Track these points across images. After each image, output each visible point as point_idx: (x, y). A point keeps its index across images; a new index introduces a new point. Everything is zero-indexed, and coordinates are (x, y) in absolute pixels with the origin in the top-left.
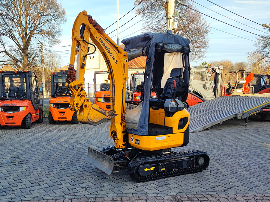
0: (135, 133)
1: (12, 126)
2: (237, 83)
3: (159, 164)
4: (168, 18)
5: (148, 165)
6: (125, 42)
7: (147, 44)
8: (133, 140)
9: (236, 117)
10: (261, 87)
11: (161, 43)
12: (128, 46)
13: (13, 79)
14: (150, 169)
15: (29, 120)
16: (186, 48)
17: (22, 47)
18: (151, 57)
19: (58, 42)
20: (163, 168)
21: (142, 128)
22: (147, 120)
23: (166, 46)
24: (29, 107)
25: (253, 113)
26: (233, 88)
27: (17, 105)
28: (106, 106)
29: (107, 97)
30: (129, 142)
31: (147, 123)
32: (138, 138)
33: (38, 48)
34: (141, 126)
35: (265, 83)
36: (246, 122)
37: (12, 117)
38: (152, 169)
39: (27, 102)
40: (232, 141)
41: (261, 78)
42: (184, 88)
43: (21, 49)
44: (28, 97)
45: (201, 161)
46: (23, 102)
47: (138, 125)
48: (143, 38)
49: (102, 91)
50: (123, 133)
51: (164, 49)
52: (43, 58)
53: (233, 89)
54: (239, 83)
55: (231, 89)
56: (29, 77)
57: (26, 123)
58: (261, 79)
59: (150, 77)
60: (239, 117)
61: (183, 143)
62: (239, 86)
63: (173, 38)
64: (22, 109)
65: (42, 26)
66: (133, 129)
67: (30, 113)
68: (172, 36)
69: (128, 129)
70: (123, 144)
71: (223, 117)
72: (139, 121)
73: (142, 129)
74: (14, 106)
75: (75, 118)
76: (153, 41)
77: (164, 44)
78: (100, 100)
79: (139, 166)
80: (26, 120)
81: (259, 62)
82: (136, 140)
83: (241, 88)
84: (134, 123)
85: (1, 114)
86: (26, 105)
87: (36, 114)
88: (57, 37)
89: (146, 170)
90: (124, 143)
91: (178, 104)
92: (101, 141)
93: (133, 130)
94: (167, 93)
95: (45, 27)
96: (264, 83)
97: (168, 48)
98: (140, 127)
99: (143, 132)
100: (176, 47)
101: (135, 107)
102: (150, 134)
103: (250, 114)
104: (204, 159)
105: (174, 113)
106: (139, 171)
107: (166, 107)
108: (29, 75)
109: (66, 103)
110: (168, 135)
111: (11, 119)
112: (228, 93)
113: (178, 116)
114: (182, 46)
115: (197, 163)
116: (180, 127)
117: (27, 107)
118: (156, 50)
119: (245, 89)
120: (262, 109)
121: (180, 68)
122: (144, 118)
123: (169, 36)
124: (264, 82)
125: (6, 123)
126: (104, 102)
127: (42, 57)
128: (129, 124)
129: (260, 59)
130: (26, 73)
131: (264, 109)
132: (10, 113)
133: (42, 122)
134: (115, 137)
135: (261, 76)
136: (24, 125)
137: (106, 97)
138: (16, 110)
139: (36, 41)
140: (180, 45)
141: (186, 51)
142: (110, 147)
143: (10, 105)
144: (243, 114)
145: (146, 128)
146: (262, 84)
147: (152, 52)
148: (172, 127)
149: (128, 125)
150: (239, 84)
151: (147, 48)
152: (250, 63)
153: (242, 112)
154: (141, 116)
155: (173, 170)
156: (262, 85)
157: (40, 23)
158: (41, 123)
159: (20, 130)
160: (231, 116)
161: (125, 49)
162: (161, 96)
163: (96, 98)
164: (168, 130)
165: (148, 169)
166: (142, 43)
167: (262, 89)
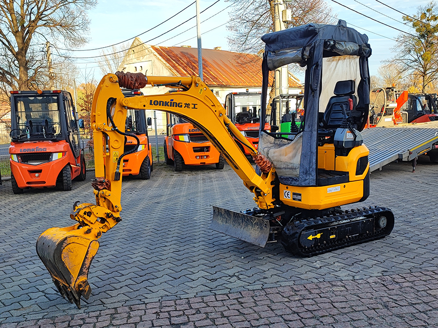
0: (295, 183)
1: (39, 187)
2: (385, 107)
3: (328, 229)
4: (276, 3)
5: (313, 231)
6: (270, 38)
7: (310, 42)
8: (288, 194)
9: (400, 158)
10: (417, 114)
11: (331, 40)
12: (272, 45)
13: (31, 105)
14: (316, 236)
15: (68, 176)
16: (366, 48)
17: (16, 50)
18: (318, 63)
19: (83, 41)
20: (332, 234)
21: (306, 174)
22: (314, 161)
23: (337, 46)
24: (67, 153)
25: (423, 152)
26: (380, 115)
27: (48, 151)
28: (193, 148)
29: (195, 132)
30: (280, 199)
31: (314, 166)
32: (297, 190)
33: (42, 51)
34: (303, 172)
35: (422, 107)
36: (413, 166)
37: (40, 171)
38: (318, 236)
39: (63, 146)
40: (408, 193)
41: (417, 98)
42: (360, 110)
43: (15, 54)
44: (64, 136)
45: (383, 222)
46: (57, 144)
47: (298, 170)
48: (304, 32)
49: (182, 123)
50: (271, 184)
51: (334, 51)
52: (51, 71)
53: (379, 117)
54: (387, 107)
55: (377, 117)
56: (63, 101)
57: (64, 181)
58: (416, 101)
59: (316, 93)
60: (405, 159)
61: (362, 196)
62: (388, 112)
63: (347, 34)
64: (56, 157)
65: (51, 13)
66: (291, 178)
67: (69, 164)
68: (345, 29)
69: (282, 179)
70: (272, 203)
71: (383, 160)
72: (301, 165)
73: (306, 176)
74: (43, 151)
75: (145, 170)
76: (321, 38)
77: (334, 42)
78: (181, 138)
79: (301, 232)
80: (64, 175)
81: (399, 75)
82: (294, 194)
83: (390, 114)
84: (291, 168)
85: (18, 167)
86: (63, 150)
87: (76, 166)
88: (80, 33)
89: (311, 238)
90: (273, 201)
91: (356, 136)
92: (209, 204)
93: (291, 180)
94: (330, 119)
95: (57, 15)
96: (420, 107)
97: (340, 48)
98: (302, 174)
99: (307, 181)
100: (352, 47)
101: (287, 143)
102: (319, 184)
103: (419, 153)
104: (387, 218)
105: (349, 150)
106: (301, 240)
107: (338, 141)
108: (64, 98)
109: (129, 144)
110: (343, 184)
111: (37, 175)
112: (372, 123)
113: (355, 154)
114: (359, 45)
115: (378, 225)
116: (359, 171)
117: (64, 153)
118: (324, 50)
119: (397, 116)
120: (433, 144)
121: (351, 81)
122: (309, 159)
123: (341, 29)
124: (421, 105)
125: (28, 183)
126: (189, 142)
127: (50, 68)
128: (281, 170)
129: (401, 71)
130: (59, 93)
131: (436, 144)
132: (35, 164)
133: (85, 179)
134: (260, 192)
135: (417, 96)
136: (61, 185)
137: (192, 132)
138: (46, 159)
139: (40, 40)
140: (356, 43)
141: (365, 52)
142: (250, 210)
143: (35, 151)
144: (410, 154)
145: (313, 174)
146: (418, 107)
147: (319, 55)
148: (348, 173)
149: (281, 172)
150: (387, 109)
151: (311, 48)
152: (382, 78)
153: (408, 150)
154: (303, 156)
155: (347, 237)
156: (418, 110)
157: (47, 8)
158: (83, 180)
159: (54, 194)
160: (394, 157)
161: (267, 50)
162: (322, 124)
163: (175, 135)
164: (342, 177)
165: (313, 237)
166: (302, 41)
167: (418, 115)
